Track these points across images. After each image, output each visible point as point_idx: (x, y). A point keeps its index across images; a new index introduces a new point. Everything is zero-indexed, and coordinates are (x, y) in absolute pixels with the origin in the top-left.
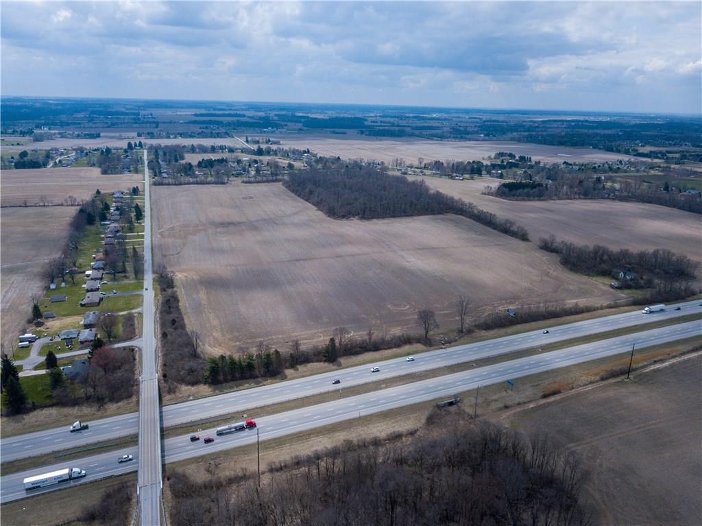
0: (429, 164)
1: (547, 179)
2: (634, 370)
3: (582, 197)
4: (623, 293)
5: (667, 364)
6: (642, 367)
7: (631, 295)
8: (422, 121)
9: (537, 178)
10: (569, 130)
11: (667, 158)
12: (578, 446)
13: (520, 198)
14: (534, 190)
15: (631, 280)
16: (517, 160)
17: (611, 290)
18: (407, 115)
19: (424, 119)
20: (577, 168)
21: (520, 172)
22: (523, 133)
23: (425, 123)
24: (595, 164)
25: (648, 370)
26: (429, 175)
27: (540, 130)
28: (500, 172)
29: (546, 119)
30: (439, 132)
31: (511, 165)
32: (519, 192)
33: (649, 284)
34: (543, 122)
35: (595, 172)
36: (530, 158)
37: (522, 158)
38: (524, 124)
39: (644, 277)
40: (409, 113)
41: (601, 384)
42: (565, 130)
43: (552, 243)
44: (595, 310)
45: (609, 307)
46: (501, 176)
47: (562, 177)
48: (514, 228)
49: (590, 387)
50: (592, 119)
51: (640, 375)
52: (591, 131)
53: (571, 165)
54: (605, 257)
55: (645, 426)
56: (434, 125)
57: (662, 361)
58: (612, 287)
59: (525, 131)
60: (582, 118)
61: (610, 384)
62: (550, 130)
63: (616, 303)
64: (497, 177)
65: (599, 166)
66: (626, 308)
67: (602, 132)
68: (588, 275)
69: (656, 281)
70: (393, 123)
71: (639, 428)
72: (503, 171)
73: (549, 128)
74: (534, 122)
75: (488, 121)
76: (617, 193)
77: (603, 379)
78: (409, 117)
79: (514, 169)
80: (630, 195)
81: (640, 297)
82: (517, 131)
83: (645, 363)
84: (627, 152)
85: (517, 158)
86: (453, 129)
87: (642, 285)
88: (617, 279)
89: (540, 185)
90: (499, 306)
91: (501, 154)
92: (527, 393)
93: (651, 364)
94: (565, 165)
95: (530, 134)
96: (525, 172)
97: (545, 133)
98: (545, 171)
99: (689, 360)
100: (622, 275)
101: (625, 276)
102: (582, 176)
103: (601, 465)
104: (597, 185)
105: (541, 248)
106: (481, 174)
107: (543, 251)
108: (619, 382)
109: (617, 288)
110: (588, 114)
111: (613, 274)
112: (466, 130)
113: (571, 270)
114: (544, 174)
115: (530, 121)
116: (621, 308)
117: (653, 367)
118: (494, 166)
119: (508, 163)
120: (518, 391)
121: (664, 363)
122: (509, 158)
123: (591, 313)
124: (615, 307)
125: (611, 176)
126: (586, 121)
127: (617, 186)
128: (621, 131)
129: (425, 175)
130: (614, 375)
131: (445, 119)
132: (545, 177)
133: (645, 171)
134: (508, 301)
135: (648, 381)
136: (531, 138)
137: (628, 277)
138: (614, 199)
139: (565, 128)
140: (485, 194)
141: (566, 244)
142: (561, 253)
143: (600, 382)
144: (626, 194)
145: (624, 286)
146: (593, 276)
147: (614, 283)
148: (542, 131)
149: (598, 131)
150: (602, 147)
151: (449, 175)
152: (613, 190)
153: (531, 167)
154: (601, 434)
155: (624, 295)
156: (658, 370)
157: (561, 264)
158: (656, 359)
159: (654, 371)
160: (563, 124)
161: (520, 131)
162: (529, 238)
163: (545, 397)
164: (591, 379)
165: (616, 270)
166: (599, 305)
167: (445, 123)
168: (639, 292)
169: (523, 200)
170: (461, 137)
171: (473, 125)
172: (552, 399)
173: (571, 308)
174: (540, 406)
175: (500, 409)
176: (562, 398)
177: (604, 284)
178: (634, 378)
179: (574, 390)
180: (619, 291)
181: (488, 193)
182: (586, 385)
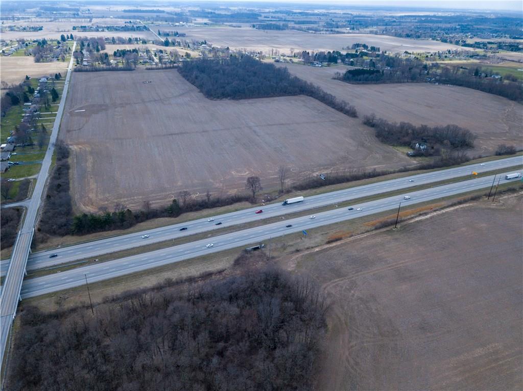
0: (298, 53)
1: (387, 66)
2: (402, 221)
3: (410, 81)
4: (415, 160)
5: (428, 216)
6: (409, 219)
7: (420, 162)
8: (305, 17)
9: (378, 66)
10: (418, 24)
11: (486, 48)
12: (342, 280)
13: (361, 82)
14: (372, 76)
15: (424, 149)
16: (368, 50)
17: (407, 157)
18: (295, 11)
19: (307, 14)
20: (414, 57)
22: (381, 27)
23: (306, 18)
24: (428, 53)
25: (413, 221)
26: (296, 63)
27: (395, 24)
28: (352, 60)
30: (315, 26)
31: (363, 54)
32: (359, 77)
33: (437, 152)
34: (400, 17)
35: (427, 60)
36: (379, 48)
37: (373, 48)
39: (435, 147)
40: (296, 10)
42: (415, 24)
43: (373, 119)
44: (389, 174)
46: (352, 64)
47: (399, 64)
49: (365, 235)
50: (440, 14)
51: (406, 225)
52: (435, 25)
53: (410, 54)
54: (410, 131)
55: (396, 265)
56: (312, 20)
57: (426, 214)
58: (408, 155)
59: (383, 26)
60: (432, 14)
61: (381, 232)
63: (405, 168)
64: (349, 65)
65: (432, 55)
66: (413, 172)
67: (444, 26)
68: (394, 145)
70: (282, 18)
71: (389, 267)
72: (355, 59)
73: (403, 22)
74: (393, 17)
75: (356, 16)
76: (437, 78)
77: (376, 229)
78: (295, 13)
79: (365, 58)
80: (447, 79)
81: (427, 163)
82: (377, 25)
83: (413, 216)
84: (457, 43)
85: (369, 48)
86: (327, 23)
87: (431, 153)
88: (413, 148)
89: (378, 71)
90: (317, 171)
91: (358, 45)
92: (317, 240)
93: (416, 217)
94: (405, 54)
95: (386, 28)
96: (371, 60)
97: (398, 27)
99: (446, 213)
100: (417, 145)
101: (419, 147)
103: (353, 295)
104: (422, 71)
105: (365, 123)
106: (336, 62)
107: (366, 126)
108: (388, 231)
109: (414, 156)
110: (438, 10)
111: (411, 144)
112: (337, 24)
113: (382, 141)
114: (385, 62)
115: (390, 17)
116: (410, 172)
117: (417, 219)
118: (348, 55)
119: (361, 52)
120: (310, 239)
121: (426, 215)
122: (363, 48)
123: (385, 176)
124: (405, 171)
125: (437, 64)
126: (435, 16)
128: (458, 25)
129: (293, 62)
130: (385, 225)
131: (323, 15)
132: (385, 65)
133: (465, 60)
134: (326, 167)
135: (410, 230)
136: (386, 30)
137: (421, 147)
138: (434, 82)
139: (416, 22)
140: (335, 79)
141: (382, 121)
143: (374, 231)
144: (444, 78)
145: (417, 155)
146: (396, 146)
147: (411, 152)
149: (440, 25)
150: (439, 39)
151: (311, 63)
152: (435, 75)
153: (378, 56)
154: (361, 271)
155: (415, 162)
156: (421, 221)
157: (376, 136)
158: (421, 213)
159: (417, 222)
160: (415, 19)
161: (379, 25)
162: (358, 115)
163: (329, 242)
164: (368, 228)
165: (414, 142)
166: (392, 170)
167: (322, 18)
168: (427, 159)
169: (363, 83)
170: (332, 31)
171: (344, 20)
172: (334, 244)
173: (370, 173)
174: (323, 250)
175: (292, 252)
176: (342, 244)
177: (403, 153)
178: (401, 227)
179: (353, 237)
180: (412, 158)
181: (337, 78)
182: (363, 233)
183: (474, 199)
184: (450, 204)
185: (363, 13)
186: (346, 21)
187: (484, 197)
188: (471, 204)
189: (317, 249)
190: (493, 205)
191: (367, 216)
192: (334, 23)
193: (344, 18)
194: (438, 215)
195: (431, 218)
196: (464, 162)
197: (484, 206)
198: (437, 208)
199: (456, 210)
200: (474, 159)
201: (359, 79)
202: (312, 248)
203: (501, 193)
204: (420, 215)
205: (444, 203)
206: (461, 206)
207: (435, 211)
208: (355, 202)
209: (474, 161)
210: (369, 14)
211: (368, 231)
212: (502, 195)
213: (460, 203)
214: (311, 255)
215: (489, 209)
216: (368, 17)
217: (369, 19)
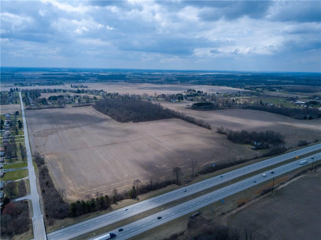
0: (159, 95)
1: (212, 100)
2: (274, 189)
3: (228, 108)
5: (286, 184)
7: (261, 152)
8: (151, 76)
9: (207, 100)
10: (215, 79)
11: (257, 90)
13: (202, 109)
14: (208, 106)
15: (260, 145)
16: (197, 93)
20: (223, 95)
21: (200, 98)
22: (196, 80)
23: (153, 77)
24: (229, 93)
25: (279, 188)
27: (203, 79)
29: (204, 74)
30: (160, 81)
31: (195, 95)
32: (202, 107)
33: (268, 147)
34: (203, 75)
35: (231, 97)
36: (202, 91)
37: (199, 92)
38: (196, 76)
39: (265, 144)
41: (262, 197)
42: (213, 79)
43: (222, 130)
45: (254, 159)
46: (192, 100)
47: (218, 99)
48: (204, 124)
49: (257, 199)
51: (277, 191)
52: (224, 79)
53: (220, 94)
54: (247, 135)
55: (287, 217)
57: (284, 183)
58: (252, 149)
59: (197, 80)
60: (218, 74)
62: (207, 79)
65: (232, 94)
66: (262, 159)
67: (229, 79)
69: (270, 145)
71: (284, 219)
72: (192, 97)
73: (207, 78)
74: (200, 75)
75: (180, 76)
76: (242, 106)
77: (262, 195)
78: (145, 74)
79: (197, 97)
81: (266, 153)
82: (193, 79)
83: (277, 185)
84: (241, 88)
85: (197, 92)
87: (265, 147)
88: (254, 145)
89: (210, 103)
90: (206, 162)
91: (190, 90)
92: (231, 206)
93: (280, 186)
94: (217, 94)
95: (199, 81)
96: (202, 98)
97: (205, 80)
98: (210, 97)
99: (295, 181)
100: (255, 143)
101: (257, 144)
102: (226, 99)
104: (234, 103)
105: (218, 132)
106: (183, 100)
107: (219, 134)
108: (269, 195)
109: (255, 149)
110: (221, 72)
111: (251, 143)
113: (233, 142)
115: (198, 75)
116: (259, 159)
118: (187, 96)
119: (193, 94)
120: (226, 205)
122: (193, 92)
123: (247, 162)
124: (256, 158)
125: (238, 99)
126: (220, 75)
127: (241, 102)
130: (266, 192)
135: (281, 194)
136: (200, 83)
138: (241, 108)
141: (228, 130)
142: (227, 134)
143: (261, 197)
144: (245, 106)
145: (257, 148)
146: (243, 144)
147: (253, 147)
148: (204, 79)
150: (230, 86)
152: (240, 104)
153: (204, 95)
155: (259, 153)
156: (283, 188)
157: (228, 139)
158: (281, 183)
159: (282, 188)
160: (211, 76)
161: (195, 80)
162: (211, 128)
163: (239, 206)
164: (257, 195)
165: (252, 141)
166: (250, 158)
167: (162, 76)
168: (264, 150)
169: (204, 110)
170: (170, 83)
171: (174, 77)
172: (242, 207)
173: (239, 161)
174: (238, 211)
175: (220, 215)
176: (247, 207)
177: (249, 148)
178: (275, 193)
179: (251, 202)
180: (256, 151)
181: (188, 108)
182: (255, 198)
183: (304, 172)
184: (293, 176)
185: (182, 74)
186: (175, 78)
187: (308, 170)
188: (305, 175)
189: (234, 212)
190: (317, 175)
191: (252, 187)
192: (170, 79)
193: (173, 76)
194: (291, 183)
195: (288, 185)
196: (285, 151)
197: (312, 176)
198: (288, 179)
199: (299, 179)
200: (289, 149)
201: (201, 108)
202: (231, 211)
203: (315, 168)
204: (281, 184)
205: (289, 176)
206: (300, 177)
207: (288, 181)
208: (240, 179)
209: (290, 150)
210: (185, 74)
211: (257, 197)
212: (317, 169)
213: (298, 175)
214: (233, 216)
215: (316, 177)
216: (186, 76)
217: (187, 76)
